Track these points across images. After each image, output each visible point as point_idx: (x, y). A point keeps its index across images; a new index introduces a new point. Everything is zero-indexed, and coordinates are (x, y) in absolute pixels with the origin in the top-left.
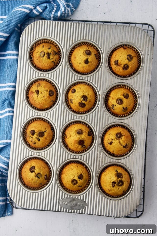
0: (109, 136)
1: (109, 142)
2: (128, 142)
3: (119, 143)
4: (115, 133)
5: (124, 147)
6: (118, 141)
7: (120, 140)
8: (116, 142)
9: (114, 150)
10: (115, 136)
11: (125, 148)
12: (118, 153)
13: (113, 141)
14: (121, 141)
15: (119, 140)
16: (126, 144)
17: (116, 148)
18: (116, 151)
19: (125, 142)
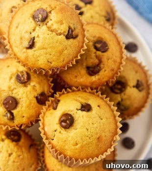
0: (18, 30)
1: (26, 44)
2: (72, 22)
3: (50, 32)
4: (29, 15)
5: (68, 37)
6: (44, 27)
7: (50, 24)
8: (42, 34)
9: (48, 56)
10: (33, 22)
11: (71, 40)
12: (62, 59)
13: (34, 34)
14: (52, 25)
15: (46, 24)
16: (70, 28)
17: (49, 50)
18: (54, 55)
19: (64, 22)
